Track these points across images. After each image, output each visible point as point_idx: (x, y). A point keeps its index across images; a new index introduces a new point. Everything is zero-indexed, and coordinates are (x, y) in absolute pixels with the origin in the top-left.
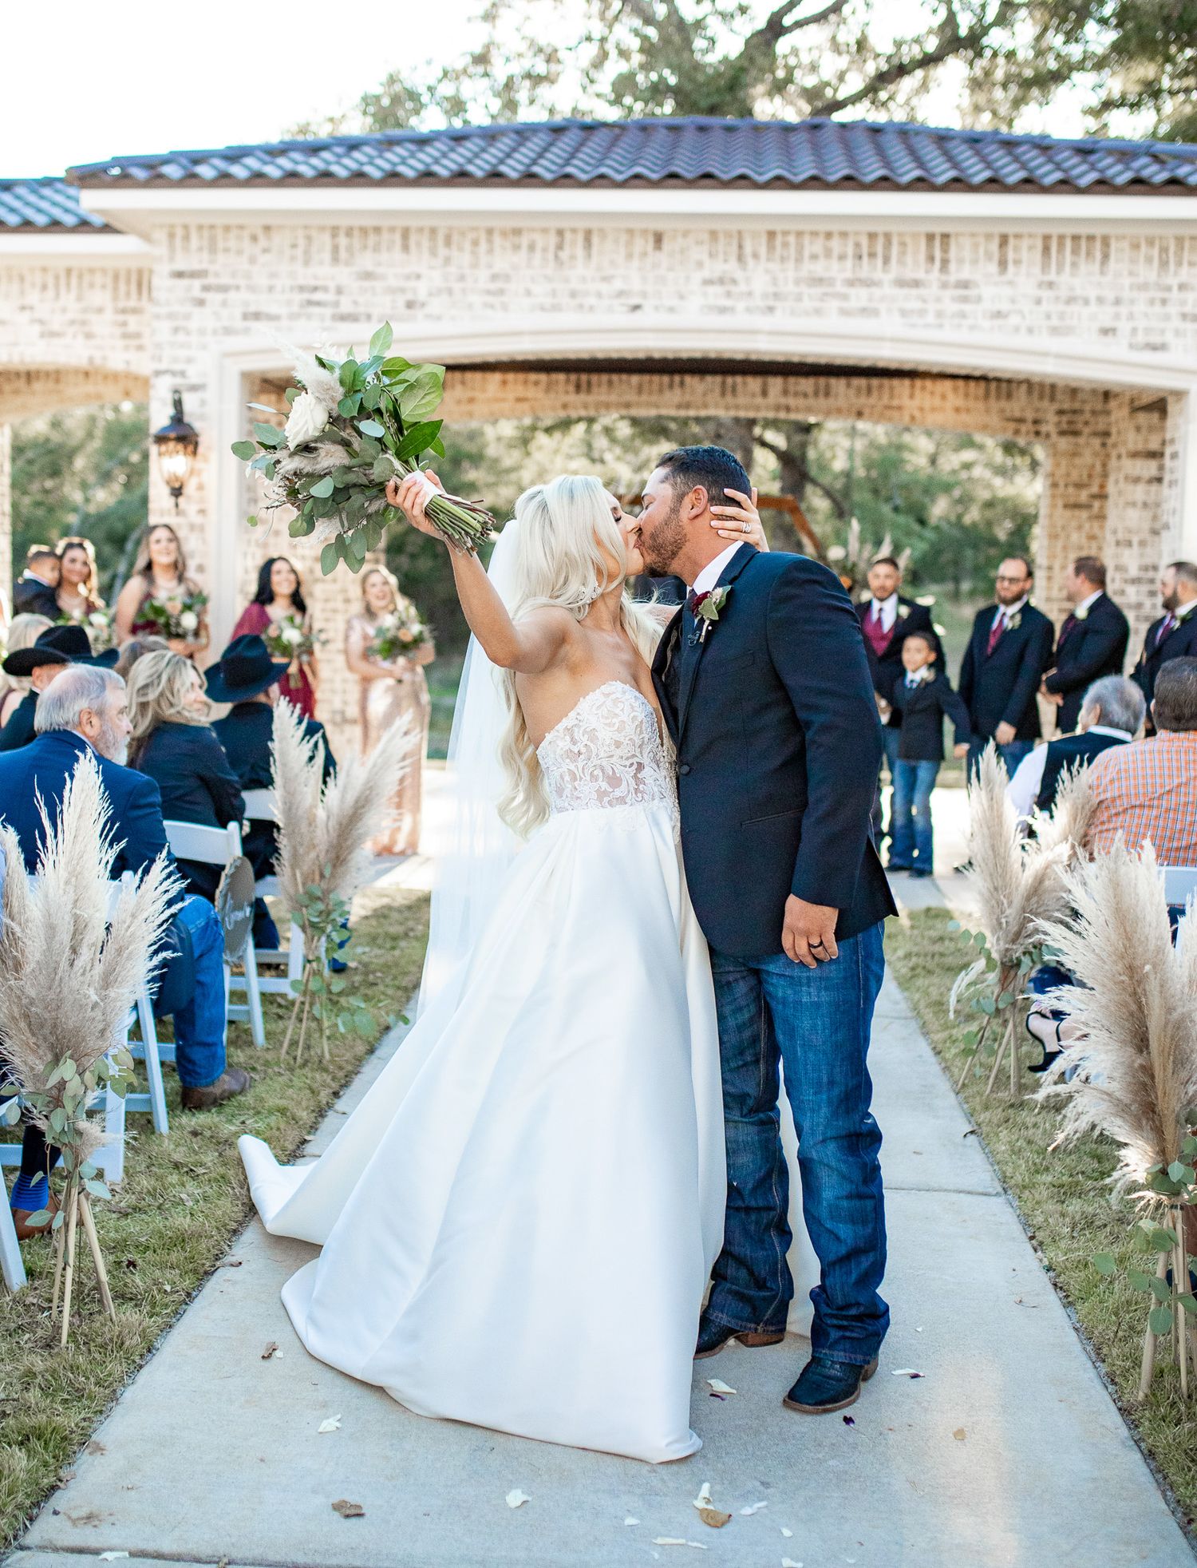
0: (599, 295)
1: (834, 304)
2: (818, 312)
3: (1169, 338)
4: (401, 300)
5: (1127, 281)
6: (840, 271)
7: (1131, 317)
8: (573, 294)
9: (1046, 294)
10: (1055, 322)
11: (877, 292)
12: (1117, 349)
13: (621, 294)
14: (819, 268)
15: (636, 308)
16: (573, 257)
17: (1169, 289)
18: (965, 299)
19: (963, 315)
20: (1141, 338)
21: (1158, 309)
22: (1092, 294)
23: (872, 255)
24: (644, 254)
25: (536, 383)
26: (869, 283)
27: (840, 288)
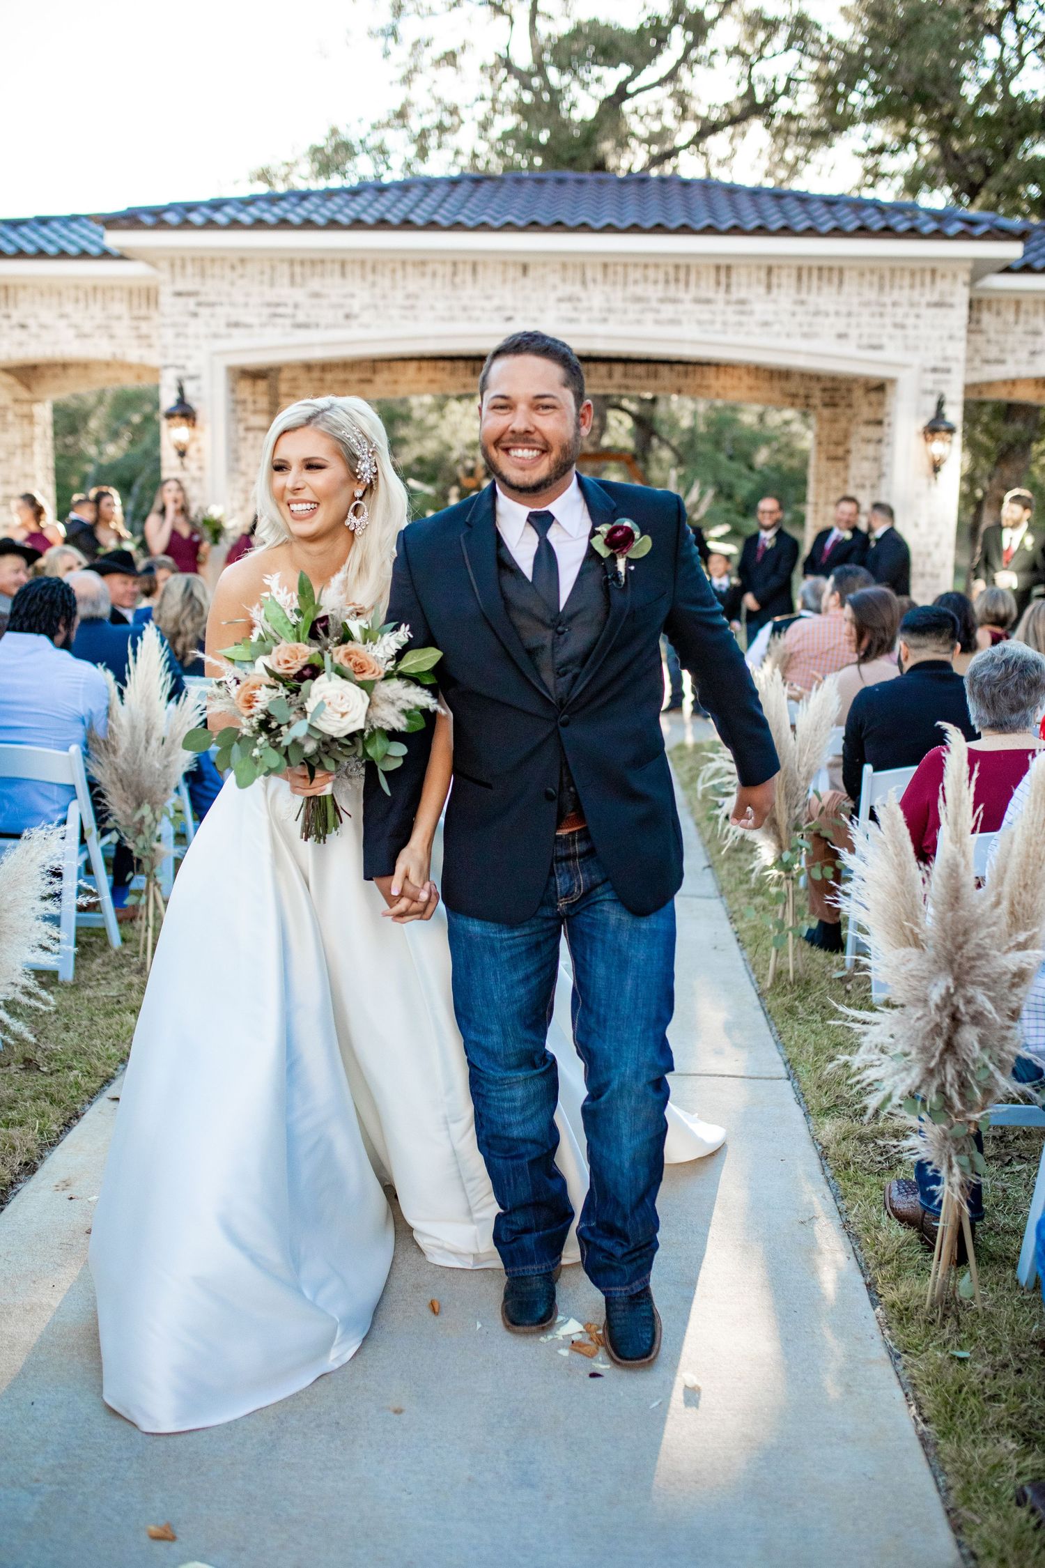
0: (483, 309)
1: (650, 316)
2: (639, 322)
3: (885, 341)
4: (341, 313)
5: (855, 300)
6: (653, 292)
7: (858, 325)
8: (465, 309)
9: (799, 309)
10: (805, 329)
11: (680, 307)
12: (849, 348)
13: (499, 309)
14: (639, 290)
15: (509, 319)
16: (464, 282)
17: (884, 305)
18: (742, 313)
19: (740, 324)
20: (865, 341)
21: (877, 320)
22: (831, 308)
23: (677, 280)
24: (514, 280)
25: (443, 369)
26: (675, 301)
27: (654, 304)
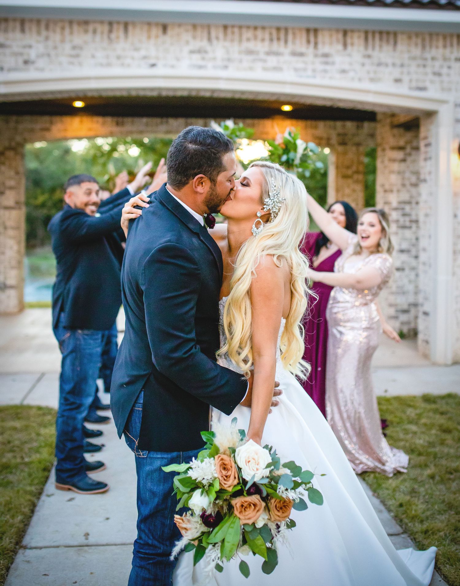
0: (133, 58)
1: (259, 65)
2: (251, 69)
3: (428, 84)
4: (20, 60)
5: (406, 56)
6: (261, 47)
7: (409, 73)
8: (118, 57)
9: (367, 61)
10: (372, 75)
11: (281, 59)
12: (403, 89)
13: (145, 58)
14: (251, 45)
15: (153, 65)
16: (118, 38)
17: (426, 59)
18: (326, 63)
19: (325, 71)
20: (414, 84)
21: (421, 70)
22: (390, 61)
23: (278, 39)
24: (157, 36)
26: (277, 54)
27: (262, 56)
